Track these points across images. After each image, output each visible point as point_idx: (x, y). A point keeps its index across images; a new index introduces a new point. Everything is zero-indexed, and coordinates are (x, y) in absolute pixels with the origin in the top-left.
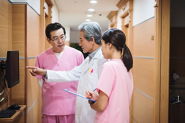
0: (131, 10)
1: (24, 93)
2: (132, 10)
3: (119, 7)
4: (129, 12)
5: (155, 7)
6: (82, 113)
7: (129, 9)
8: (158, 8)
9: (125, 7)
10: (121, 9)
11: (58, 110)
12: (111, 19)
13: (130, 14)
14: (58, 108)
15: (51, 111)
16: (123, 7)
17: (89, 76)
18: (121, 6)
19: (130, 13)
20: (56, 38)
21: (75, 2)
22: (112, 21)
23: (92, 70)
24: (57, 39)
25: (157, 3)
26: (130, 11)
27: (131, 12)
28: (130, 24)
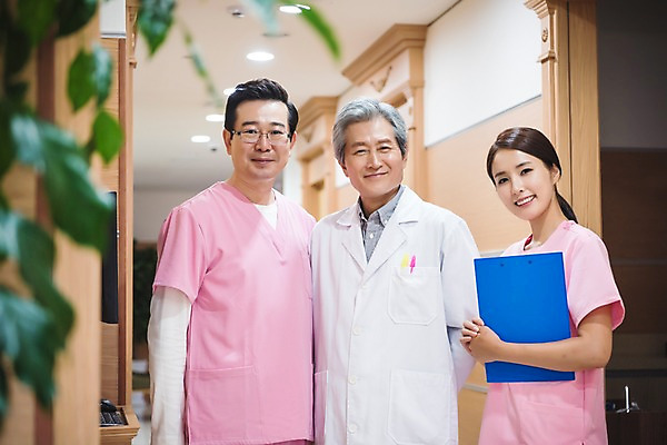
1: (117, 365)
3: (354, 80)
4: (407, 92)
5: (543, 61)
7: (410, 82)
8: (556, 64)
9: (388, 74)
13: (410, 100)
15: (267, 427)
16: (377, 78)
18: (366, 75)
19: (414, 95)
22: (309, 138)
25: (552, 47)
26: (414, 88)
27: (418, 91)
28: (413, 137)
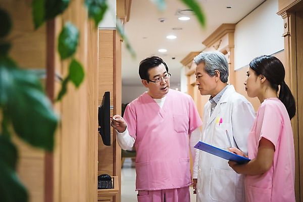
0: (232, 47)
1: (112, 160)
2: (234, 47)
3: (207, 45)
4: (228, 50)
5: (285, 36)
6: (211, 183)
7: (228, 46)
8: (290, 37)
9: (220, 43)
10: (212, 46)
11: (165, 181)
12: (189, 65)
13: (229, 53)
14: (165, 178)
15: (155, 184)
17: (216, 128)
19: (230, 51)
20: (158, 77)
21: (144, 38)
22: (190, 67)
23: (221, 120)
24: (159, 79)
25: (289, 30)
26: (230, 48)
27: (232, 49)
28: (230, 67)
